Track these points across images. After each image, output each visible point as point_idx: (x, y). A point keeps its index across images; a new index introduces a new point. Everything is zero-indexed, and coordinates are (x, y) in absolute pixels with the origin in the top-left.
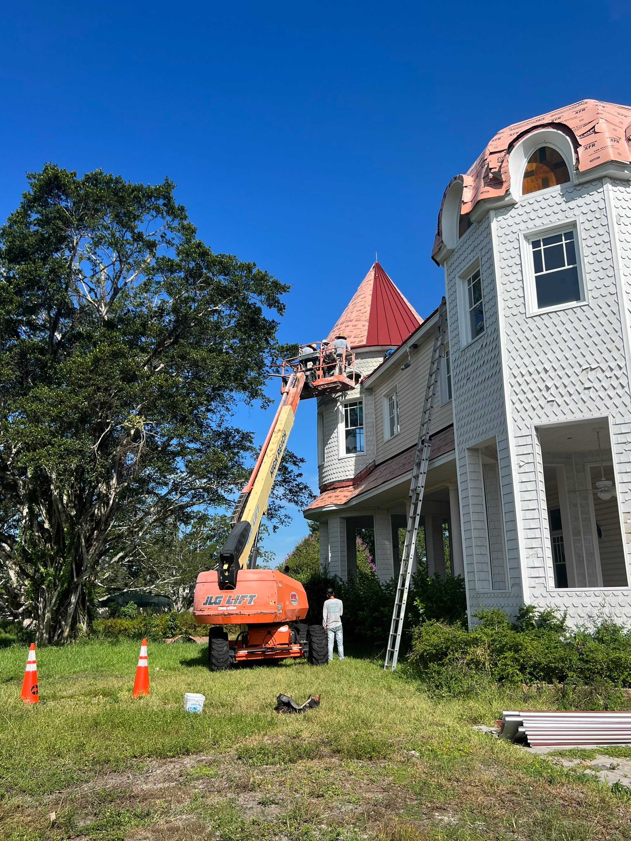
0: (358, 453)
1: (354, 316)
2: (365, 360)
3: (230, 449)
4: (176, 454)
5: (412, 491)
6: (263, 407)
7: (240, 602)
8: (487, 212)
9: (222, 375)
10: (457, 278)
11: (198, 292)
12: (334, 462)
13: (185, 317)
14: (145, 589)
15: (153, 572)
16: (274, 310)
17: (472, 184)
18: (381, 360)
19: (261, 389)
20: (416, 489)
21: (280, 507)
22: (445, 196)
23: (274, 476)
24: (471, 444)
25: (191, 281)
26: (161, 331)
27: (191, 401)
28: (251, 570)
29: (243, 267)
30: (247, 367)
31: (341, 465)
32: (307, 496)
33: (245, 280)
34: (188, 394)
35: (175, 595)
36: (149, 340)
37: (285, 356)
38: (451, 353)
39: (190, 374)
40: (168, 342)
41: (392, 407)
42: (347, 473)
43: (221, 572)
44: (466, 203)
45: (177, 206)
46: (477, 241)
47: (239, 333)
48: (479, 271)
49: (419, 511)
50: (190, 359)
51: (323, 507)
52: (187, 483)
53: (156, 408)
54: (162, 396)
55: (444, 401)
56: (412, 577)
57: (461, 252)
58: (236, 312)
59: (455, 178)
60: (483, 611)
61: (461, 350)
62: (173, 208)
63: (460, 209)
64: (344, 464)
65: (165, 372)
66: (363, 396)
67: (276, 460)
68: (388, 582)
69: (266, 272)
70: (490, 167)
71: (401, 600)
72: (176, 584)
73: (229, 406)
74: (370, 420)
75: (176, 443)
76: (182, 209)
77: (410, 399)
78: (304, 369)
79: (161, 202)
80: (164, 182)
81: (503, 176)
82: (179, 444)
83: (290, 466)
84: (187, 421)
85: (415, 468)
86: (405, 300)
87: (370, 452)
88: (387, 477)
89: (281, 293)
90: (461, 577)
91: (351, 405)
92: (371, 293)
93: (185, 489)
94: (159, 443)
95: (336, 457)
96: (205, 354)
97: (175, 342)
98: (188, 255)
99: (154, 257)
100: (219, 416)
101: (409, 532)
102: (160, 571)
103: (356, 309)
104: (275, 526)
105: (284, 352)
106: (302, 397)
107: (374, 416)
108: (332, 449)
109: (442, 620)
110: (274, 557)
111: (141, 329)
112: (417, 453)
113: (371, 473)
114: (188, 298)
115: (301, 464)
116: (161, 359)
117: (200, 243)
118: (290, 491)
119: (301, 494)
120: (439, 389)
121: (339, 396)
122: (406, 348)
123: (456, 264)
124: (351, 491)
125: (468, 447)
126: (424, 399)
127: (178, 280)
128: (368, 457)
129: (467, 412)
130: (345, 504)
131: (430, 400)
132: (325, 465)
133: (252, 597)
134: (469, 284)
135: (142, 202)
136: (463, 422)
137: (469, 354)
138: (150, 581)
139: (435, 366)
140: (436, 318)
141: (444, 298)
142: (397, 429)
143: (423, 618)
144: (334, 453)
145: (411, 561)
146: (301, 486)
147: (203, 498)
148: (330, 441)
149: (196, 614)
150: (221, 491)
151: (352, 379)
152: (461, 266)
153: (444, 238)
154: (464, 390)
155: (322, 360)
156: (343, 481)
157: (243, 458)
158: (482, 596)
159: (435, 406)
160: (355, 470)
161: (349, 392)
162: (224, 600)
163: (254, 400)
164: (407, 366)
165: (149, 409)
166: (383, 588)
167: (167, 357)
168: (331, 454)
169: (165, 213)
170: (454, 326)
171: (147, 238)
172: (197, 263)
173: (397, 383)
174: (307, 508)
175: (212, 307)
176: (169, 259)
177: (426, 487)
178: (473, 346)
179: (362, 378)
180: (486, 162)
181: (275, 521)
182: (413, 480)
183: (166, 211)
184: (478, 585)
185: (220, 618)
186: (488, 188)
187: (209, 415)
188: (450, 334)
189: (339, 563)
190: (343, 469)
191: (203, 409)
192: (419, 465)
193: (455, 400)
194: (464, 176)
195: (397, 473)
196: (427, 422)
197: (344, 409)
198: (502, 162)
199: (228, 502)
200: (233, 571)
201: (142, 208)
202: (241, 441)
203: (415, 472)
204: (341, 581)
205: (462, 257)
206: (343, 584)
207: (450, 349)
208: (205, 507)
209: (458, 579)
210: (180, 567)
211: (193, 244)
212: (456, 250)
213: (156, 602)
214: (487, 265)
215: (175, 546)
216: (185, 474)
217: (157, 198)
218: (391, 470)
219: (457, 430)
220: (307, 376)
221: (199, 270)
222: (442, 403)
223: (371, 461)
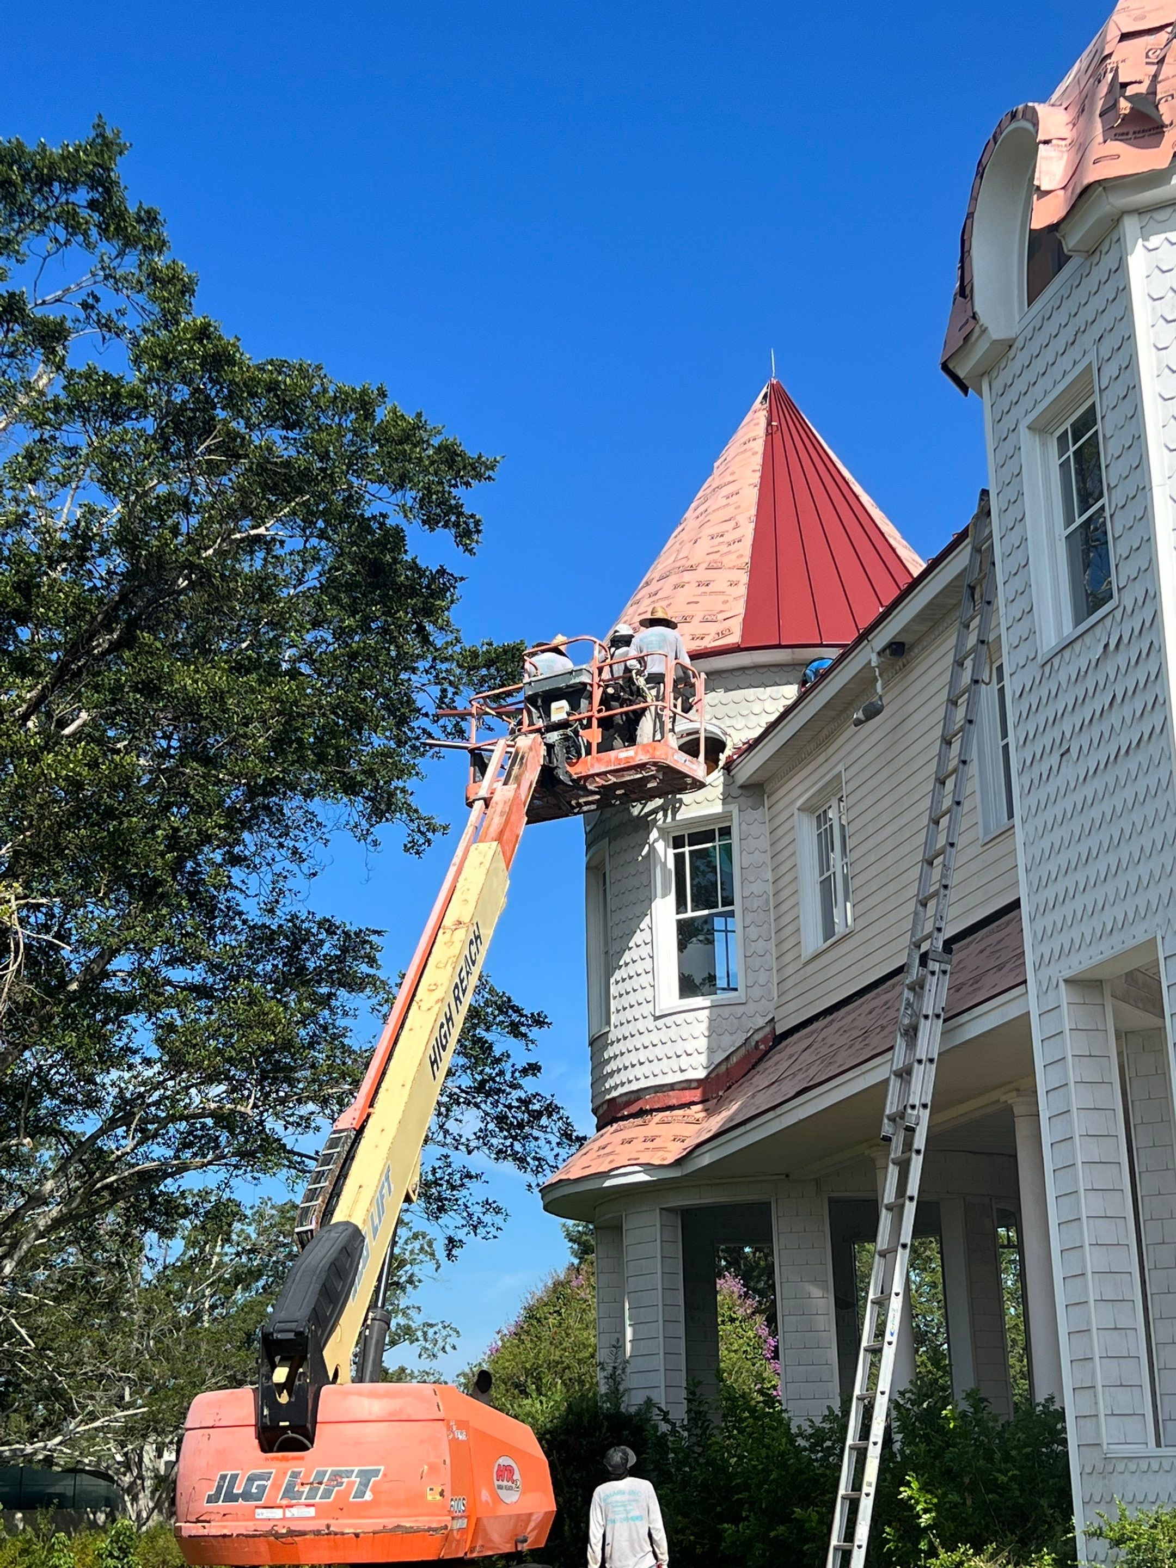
0: (721, 997)
1: (699, 553)
2: (737, 695)
3: (305, 983)
4: (128, 1005)
5: (892, 1119)
6: (412, 847)
7: (327, 1494)
8: (1117, 220)
9: (279, 743)
10: (1023, 430)
11: (200, 480)
12: (641, 1025)
13: (159, 561)
14: (29, 1449)
15: (56, 1394)
16: (446, 536)
17: (1066, 132)
18: (790, 692)
19: (403, 791)
20: (902, 1115)
21: (469, 1176)
22: (980, 174)
23: (441, 1074)
24: (1078, 964)
25: (178, 445)
26: (80, 605)
27: (176, 830)
28: (367, 1386)
29: (344, 402)
30: (358, 721)
31: (664, 1035)
32: (555, 1140)
33: (352, 443)
34: (165, 808)
35: (129, 1469)
36: (42, 637)
37: (483, 680)
38: (1007, 671)
39: (174, 743)
40: (102, 642)
41: (825, 843)
42: (684, 1062)
43: (267, 1395)
44: (1048, 192)
45: (132, 210)
46: (1088, 313)
47: (331, 611)
48: (1093, 405)
49: (913, 1188)
50: (170, 696)
51: (606, 1175)
52: (163, 1098)
53: (60, 854)
54: (81, 811)
55: (992, 826)
56: (894, 1404)
57: (1034, 348)
58: (324, 543)
59: (1014, 115)
60: (1123, 1517)
61: (1040, 660)
62: (119, 215)
63: (1028, 210)
64: (673, 1033)
65: (91, 739)
66: (734, 808)
67: (450, 1019)
68: (818, 1422)
69: (419, 415)
70: (1122, 79)
71: (857, 1485)
72: (132, 1431)
73: (301, 845)
74: (757, 888)
75: (128, 967)
76: (150, 219)
77: (885, 818)
78: (540, 724)
79: (82, 196)
80: (93, 134)
81: (1163, 108)
82: (139, 972)
83: (500, 1041)
84: (162, 896)
85: (900, 1044)
86: (866, 499)
87: (756, 992)
88: (811, 1072)
89: (467, 484)
90: (1057, 1406)
91: (695, 838)
92: (756, 478)
93: (156, 1119)
94: (73, 966)
95: (646, 1009)
96: (220, 679)
97: (127, 641)
98: (167, 364)
99: (59, 368)
100: (268, 878)
101: (883, 1255)
102: (78, 1388)
103: (709, 530)
104: (451, 1240)
105: (476, 668)
106: (534, 816)
107: (769, 876)
108: (635, 983)
109: (991, 1548)
110: (453, 1340)
111: (18, 601)
112: (908, 994)
113: (761, 1060)
114: (169, 499)
115: (534, 1033)
116: (78, 696)
117: (206, 326)
118: (501, 1120)
119: (536, 1133)
120: (973, 785)
121: (654, 811)
122: (869, 655)
123: (1020, 385)
124: (697, 1122)
125: (1068, 974)
126: (925, 820)
127: (135, 442)
128: (751, 1008)
129: (1062, 860)
130: (678, 1162)
131: (944, 822)
132: (612, 1037)
133: (366, 1476)
134: (1063, 449)
135: (21, 198)
136: (1050, 893)
137: (1066, 671)
138: (47, 1422)
139: (960, 713)
140: (961, 560)
141: (985, 493)
142: (844, 915)
143: (931, 1543)
144: (639, 996)
145: (889, 1354)
146: (537, 1107)
147: (217, 1146)
148: (627, 957)
149: (185, 1533)
150: (273, 1125)
151: (695, 754)
152: (1037, 391)
153: (981, 303)
154: (1051, 788)
155: (597, 694)
156: (671, 1087)
157: (345, 1014)
158: (1121, 1467)
159: (961, 842)
160: (711, 1050)
161: (686, 798)
162: (276, 1486)
163: (383, 825)
164: (872, 712)
165: (37, 858)
166: (801, 1442)
167: (97, 688)
168: (632, 998)
169: (94, 232)
170: (1017, 584)
171: (38, 313)
172: (197, 390)
173: (841, 767)
174: (551, 1178)
175: (247, 529)
176: (107, 377)
177: (937, 1106)
178: (1077, 646)
179: (728, 752)
180: (1110, 63)
181: (452, 1221)
182: (894, 1084)
183: (98, 226)
184: (1108, 1432)
185: (263, 1547)
186: (1116, 147)
187: (237, 874)
188: (1004, 612)
189: (659, 1362)
190: (669, 1049)
191: (218, 857)
192: (911, 1033)
193: (1024, 822)
194: (1041, 109)
195: (844, 1060)
196: (936, 894)
197: (671, 852)
198: (1161, 61)
199: (293, 1159)
200: (303, 1389)
201: (21, 215)
202: (340, 959)
203: (899, 1057)
204: (666, 1420)
205: (1039, 365)
206: (673, 1431)
207: (1005, 660)
208: (223, 1174)
209: (1046, 1411)
210: (145, 1377)
211: (185, 330)
212: (1019, 344)
213: (70, 1493)
214: (1119, 389)
215: (129, 1308)
216: (157, 1067)
217: (70, 185)
218: (824, 1051)
219: (1032, 920)
220: (550, 747)
221: (204, 410)
222: (986, 830)
223: (761, 1022)
